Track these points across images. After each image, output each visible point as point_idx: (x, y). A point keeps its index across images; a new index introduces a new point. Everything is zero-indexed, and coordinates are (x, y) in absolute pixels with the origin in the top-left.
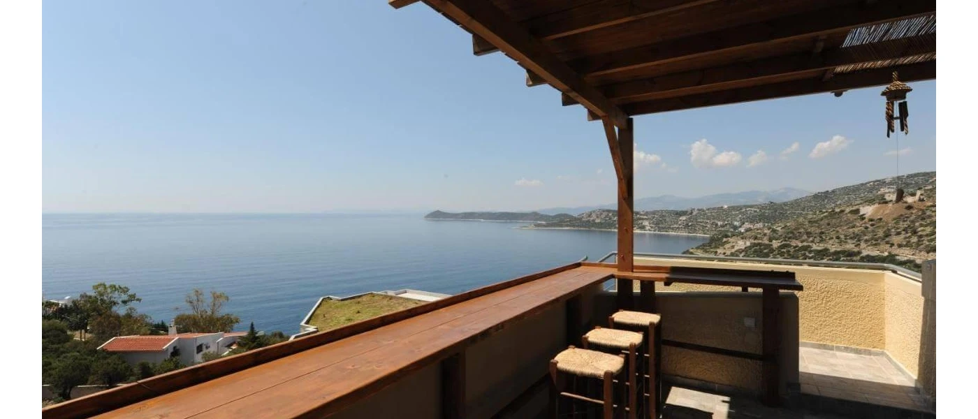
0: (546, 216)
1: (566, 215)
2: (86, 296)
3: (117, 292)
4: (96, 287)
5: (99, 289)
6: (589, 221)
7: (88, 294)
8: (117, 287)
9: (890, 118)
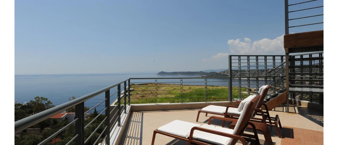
0: (206, 73)
1: (214, 73)
2: (32, 101)
3: (43, 100)
4: (36, 98)
5: (37, 99)
6: (224, 75)
7: (33, 101)
8: (43, 98)
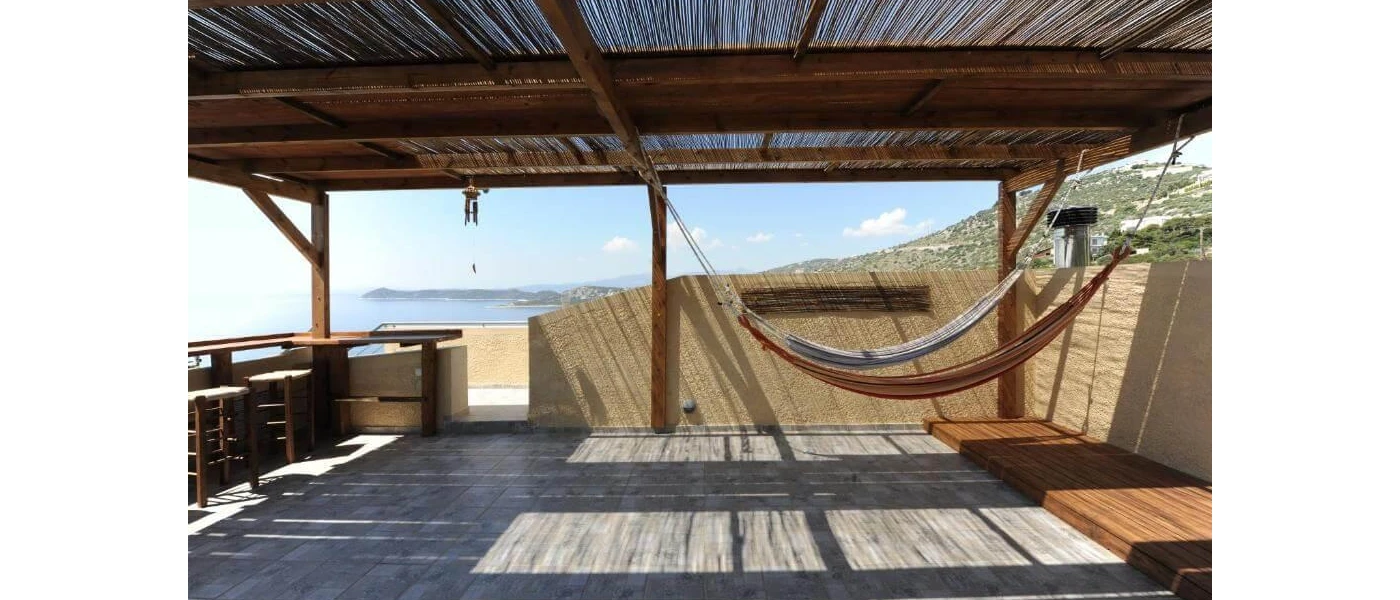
0: (528, 293)
9: (467, 212)
